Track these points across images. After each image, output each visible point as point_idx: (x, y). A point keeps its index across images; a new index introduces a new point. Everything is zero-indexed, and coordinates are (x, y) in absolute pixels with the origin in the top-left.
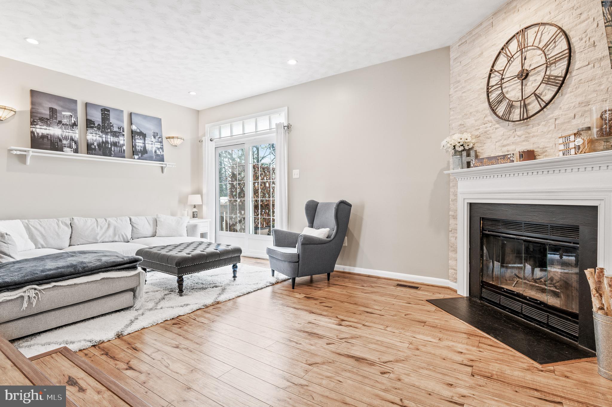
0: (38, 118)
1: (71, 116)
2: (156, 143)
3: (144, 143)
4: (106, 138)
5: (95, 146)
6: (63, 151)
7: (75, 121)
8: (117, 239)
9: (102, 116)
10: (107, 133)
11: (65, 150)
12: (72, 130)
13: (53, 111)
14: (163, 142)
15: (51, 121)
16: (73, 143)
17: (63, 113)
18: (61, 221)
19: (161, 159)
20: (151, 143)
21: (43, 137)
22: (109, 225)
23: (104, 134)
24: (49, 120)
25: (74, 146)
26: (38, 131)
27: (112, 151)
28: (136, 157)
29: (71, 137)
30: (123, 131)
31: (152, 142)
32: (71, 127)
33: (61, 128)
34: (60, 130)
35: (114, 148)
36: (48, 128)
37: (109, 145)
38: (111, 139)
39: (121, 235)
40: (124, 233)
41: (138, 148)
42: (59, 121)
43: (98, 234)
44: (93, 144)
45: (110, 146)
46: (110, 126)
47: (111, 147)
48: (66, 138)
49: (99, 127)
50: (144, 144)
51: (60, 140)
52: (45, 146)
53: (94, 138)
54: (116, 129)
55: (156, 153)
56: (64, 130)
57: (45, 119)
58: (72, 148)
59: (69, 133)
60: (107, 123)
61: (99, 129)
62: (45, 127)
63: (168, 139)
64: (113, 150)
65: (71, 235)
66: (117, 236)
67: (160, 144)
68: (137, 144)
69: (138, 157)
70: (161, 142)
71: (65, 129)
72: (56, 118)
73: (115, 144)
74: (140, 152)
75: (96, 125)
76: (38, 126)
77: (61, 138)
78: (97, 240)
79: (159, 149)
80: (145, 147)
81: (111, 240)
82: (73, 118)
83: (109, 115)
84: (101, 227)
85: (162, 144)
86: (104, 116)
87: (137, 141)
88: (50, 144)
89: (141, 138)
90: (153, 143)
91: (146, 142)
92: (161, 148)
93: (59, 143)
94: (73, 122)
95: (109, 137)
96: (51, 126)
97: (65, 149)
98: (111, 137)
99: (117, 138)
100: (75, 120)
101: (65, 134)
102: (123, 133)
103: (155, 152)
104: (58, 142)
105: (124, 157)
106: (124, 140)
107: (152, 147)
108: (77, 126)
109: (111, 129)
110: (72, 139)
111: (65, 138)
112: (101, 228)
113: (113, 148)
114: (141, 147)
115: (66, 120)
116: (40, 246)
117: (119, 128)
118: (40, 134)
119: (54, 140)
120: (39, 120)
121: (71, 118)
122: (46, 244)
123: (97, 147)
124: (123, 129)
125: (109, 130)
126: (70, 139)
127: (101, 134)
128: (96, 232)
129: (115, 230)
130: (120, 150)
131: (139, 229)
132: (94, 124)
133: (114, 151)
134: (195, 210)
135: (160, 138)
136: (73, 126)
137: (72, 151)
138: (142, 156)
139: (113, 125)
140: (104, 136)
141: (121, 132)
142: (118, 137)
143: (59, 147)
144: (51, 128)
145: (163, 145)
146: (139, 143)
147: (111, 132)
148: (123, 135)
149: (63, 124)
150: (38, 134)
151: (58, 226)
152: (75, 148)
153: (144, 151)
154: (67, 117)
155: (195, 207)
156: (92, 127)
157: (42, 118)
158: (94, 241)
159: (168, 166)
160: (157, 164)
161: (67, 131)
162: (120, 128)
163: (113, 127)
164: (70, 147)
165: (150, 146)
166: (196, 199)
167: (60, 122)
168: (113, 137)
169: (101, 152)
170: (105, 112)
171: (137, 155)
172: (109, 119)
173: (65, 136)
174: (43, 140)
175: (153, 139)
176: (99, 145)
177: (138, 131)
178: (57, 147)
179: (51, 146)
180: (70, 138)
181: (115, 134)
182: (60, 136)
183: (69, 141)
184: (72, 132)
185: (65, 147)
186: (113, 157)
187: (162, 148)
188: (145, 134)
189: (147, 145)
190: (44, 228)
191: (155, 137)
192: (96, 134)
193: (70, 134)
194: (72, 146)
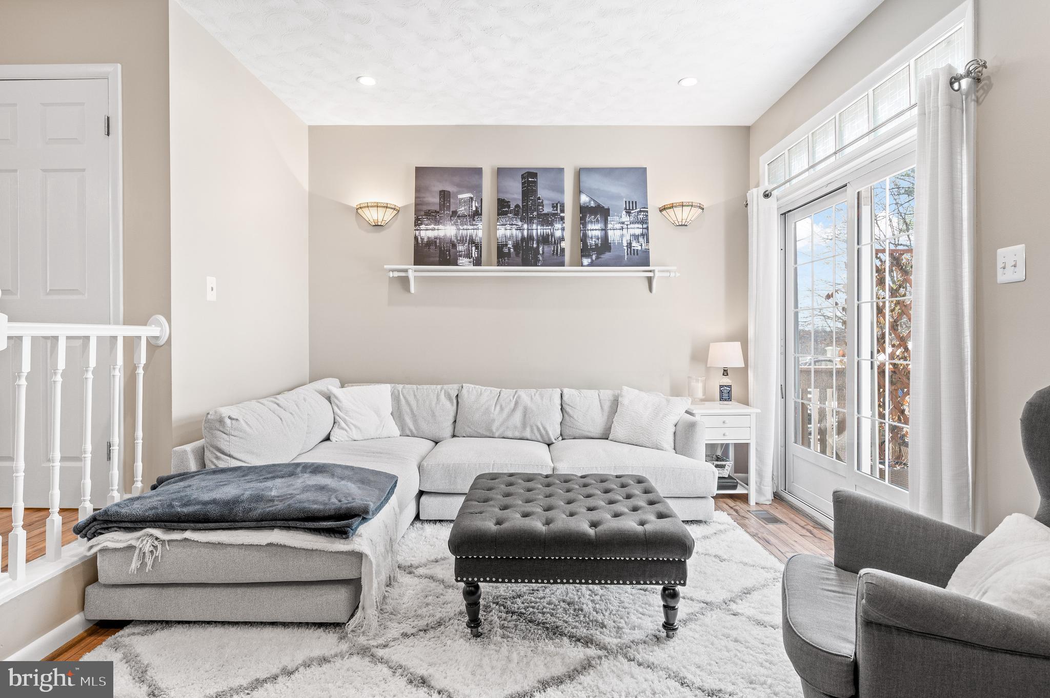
0: (423, 213)
1: (472, 198)
2: (632, 226)
3: (605, 230)
4: (528, 229)
5: (509, 249)
6: (457, 265)
7: (476, 208)
8: (527, 434)
9: (523, 188)
10: (530, 221)
11: (461, 262)
12: (473, 225)
13: (445, 196)
14: (650, 221)
15: (442, 214)
16: (474, 248)
17: (460, 196)
18: (445, 391)
19: (643, 260)
20: (618, 226)
21: (431, 243)
22: (516, 403)
23: (525, 223)
24: (438, 212)
25: (475, 254)
26: (423, 234)
27: (539, 253)
28: (586, 261)
29: (471, 236)
30: (562, 211)
31: (623, 223)
32: (471, 219)
33: (455, 224)
34: (454, 228)
35: (543, 248)
36: (436, 227)
37: (535, 242)
38: (538, 230)
39: (535, 428)
40: (542, 424)
41: (591, 242)
42: (452, 212)
43: (493, 420)
44: (506, 245)
45: (535, 246)
46: (539, 203)
47: (538, 247)
48: (462, 241)
49: (518, 211)
50: (603, 232)
51: (454, 246)
52: (432, 259)
53: (508, 233)
54: (547, 209)
55: (630, 248)
56: (460, 227)
57: (433, 212)
58: (472, 257)
59: (468, 230)
60: (532, 200)
61: (516, 214)
62: (432, 226)
63: (664, 212)
64: (541, 253)
65: (456, 417)
66: (528, 429)
67: (640, 226)
68: (590, 233)
69: (589, 260)
70: (644, 222)
71: (462, 225)
72: (449, 208)
73: (545, 240)
74: (593, 250)
75: (512, 207)
76: (423, 227)
77: (455, 241)
78: (493, 433)
79: (636, 237)
80: (605, 238)
81: (517, 434)
82: (474, 202)
83: (535, 183)
84: (501, 406)
85: (645, 226)
86: (528, 185)
87: (590, 226)
88: (438, 255)
89: (598, 221)
90: (625, 226)
91: (610, 226)
92: (642, 235)
93: (452, 251)
94: (474, 209)
95: (534, 226)
96: (441, 223)
97: (462, 260)
98: (539, 227)
99: (550, 227)
100: (477, 205)
101: (462, 234)
102: (562, 215)
103: (629, 245)
104: (450, 250)
105: (562, 264)
106: (563, 229)
107: (622, 236)
108: (481, 214)
109: (538, 210)
110: (472, 241)
111: (460, 240)
112: (502, 409)
113: (541, 249)
114: (598, 239)
115: (463, 208)
116: (409, 433)
117: (554, 206)
118: (426, 240)
119: (444, 247)
120: (425, 215)
121: (472, 202)
122: (416, 430)
123: (512, 250)
124: (563, 206)
125: (535, 213)
126: (469, 241)
127: (520, 223)
128: (492, 415)
129: (525, 416)
130: (554, 251)
131: (575, 417)
132: (509, 207)
133: (543, 252)
134: (726, 381)
135: (641, 211)
136: (474, 217)
137: (470, 262)
138: (597, 258)
139: (542, 202)
140: (525, 226)
141: (556, 214)
142: (551, 224)
143: (452, 257)
144: (441, 227)
145: (647, 228)
146: (594, 230)
147: (540, 216)
148: (562, 219)
149: (459, 217)
150: (422, 239)
151: (437, 400)
152: (476, 256)
153: (605, 245)
154: (465, 202)
155: (725, 372)
156: (506, 213)
157: (429, 210)
158: (488, 434)
159: (657, 274)
160: (637, 273)
161: (465, 227)
162: (557, 204)
163: (543, 206)
164: (468, 255)
165: (618, 233)
166: (731, 355)
167: (454, 213)
168: (543, 225)
169: (519, 260)
170: (529, 179)
171: (589, 256)
172: (536, 191)
173: (460, 237)
174: (429, 248)
175: (625, 218)
176: (516, 246)
177: (593, 204)
178: (448, 258)
179: (439, 257)
180: (468, 238)
181: (547, 220)
182: (454, 239)
183: (467, 244)
184: (472, 227)
185: (460, 256)
186: (541, 266)
187: (645, 235)
188: (608, 209)
189: (610, 233)
190: (417, 401)
191: (628, 213)
192: (512, 225)
193: (469, 232)
194: (472, 253)
